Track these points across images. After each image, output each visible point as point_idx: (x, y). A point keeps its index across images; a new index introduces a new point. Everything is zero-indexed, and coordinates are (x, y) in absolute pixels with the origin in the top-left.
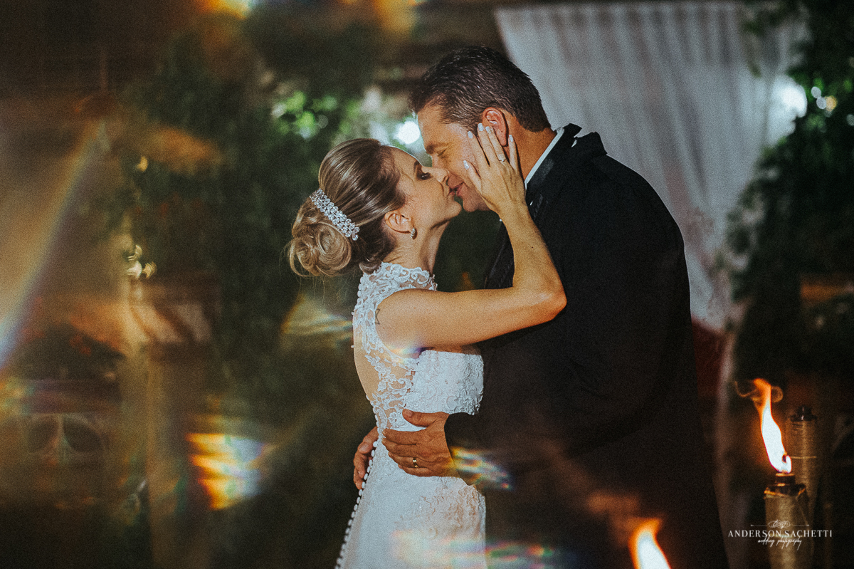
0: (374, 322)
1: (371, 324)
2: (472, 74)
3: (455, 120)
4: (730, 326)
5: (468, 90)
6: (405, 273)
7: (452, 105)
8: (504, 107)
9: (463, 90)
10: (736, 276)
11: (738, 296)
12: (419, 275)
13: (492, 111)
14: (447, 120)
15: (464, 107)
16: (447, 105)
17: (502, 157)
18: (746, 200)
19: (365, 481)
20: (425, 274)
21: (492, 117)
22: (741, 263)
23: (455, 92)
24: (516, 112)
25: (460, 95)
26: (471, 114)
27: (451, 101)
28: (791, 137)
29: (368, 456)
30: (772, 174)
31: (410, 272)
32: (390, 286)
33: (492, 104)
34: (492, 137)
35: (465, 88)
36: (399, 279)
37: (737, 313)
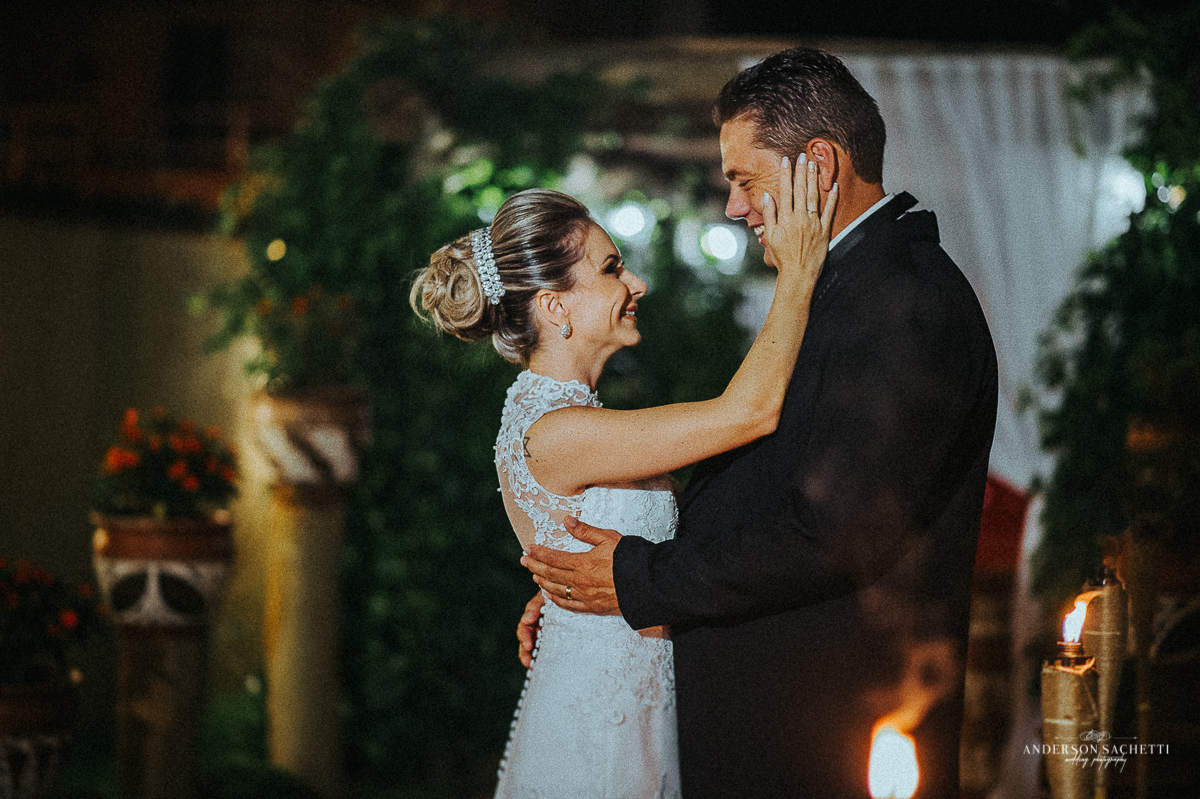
0: (522, 454)
1: (519, 458)
2: (803, 90)
3: (769, 145)
4: (1036, 484)
5: (795, 109)
6: (556, 388)
7: (771, 126)
8: (837, 141)
9: (788, 109)
10: (1046, 417)
11: (1049, 443)
12: (575, 391)
13: (821, 144)
14: (761, 144)
15: (786, 130)
16: (764, 123)
17: (812, 207)
18: (1063, 319)
19: (535, 659)
20: (585, 389)
21: (819, 150)
22: (1052, 400)
23: (777, 109)
24: (852, 149)
25: (784, 115)
26: (793, 141)
27: (769, 120)
28: (1124, 238)
29: (535, 627)
30: (1097, 285)
31: (563, 387)
32: (538, 407)
33: (822, 133)
34: (812, 177)
35: (791, 106)
36: (549, 397)
37: (1046, 466)
